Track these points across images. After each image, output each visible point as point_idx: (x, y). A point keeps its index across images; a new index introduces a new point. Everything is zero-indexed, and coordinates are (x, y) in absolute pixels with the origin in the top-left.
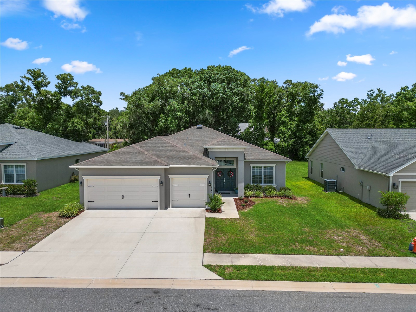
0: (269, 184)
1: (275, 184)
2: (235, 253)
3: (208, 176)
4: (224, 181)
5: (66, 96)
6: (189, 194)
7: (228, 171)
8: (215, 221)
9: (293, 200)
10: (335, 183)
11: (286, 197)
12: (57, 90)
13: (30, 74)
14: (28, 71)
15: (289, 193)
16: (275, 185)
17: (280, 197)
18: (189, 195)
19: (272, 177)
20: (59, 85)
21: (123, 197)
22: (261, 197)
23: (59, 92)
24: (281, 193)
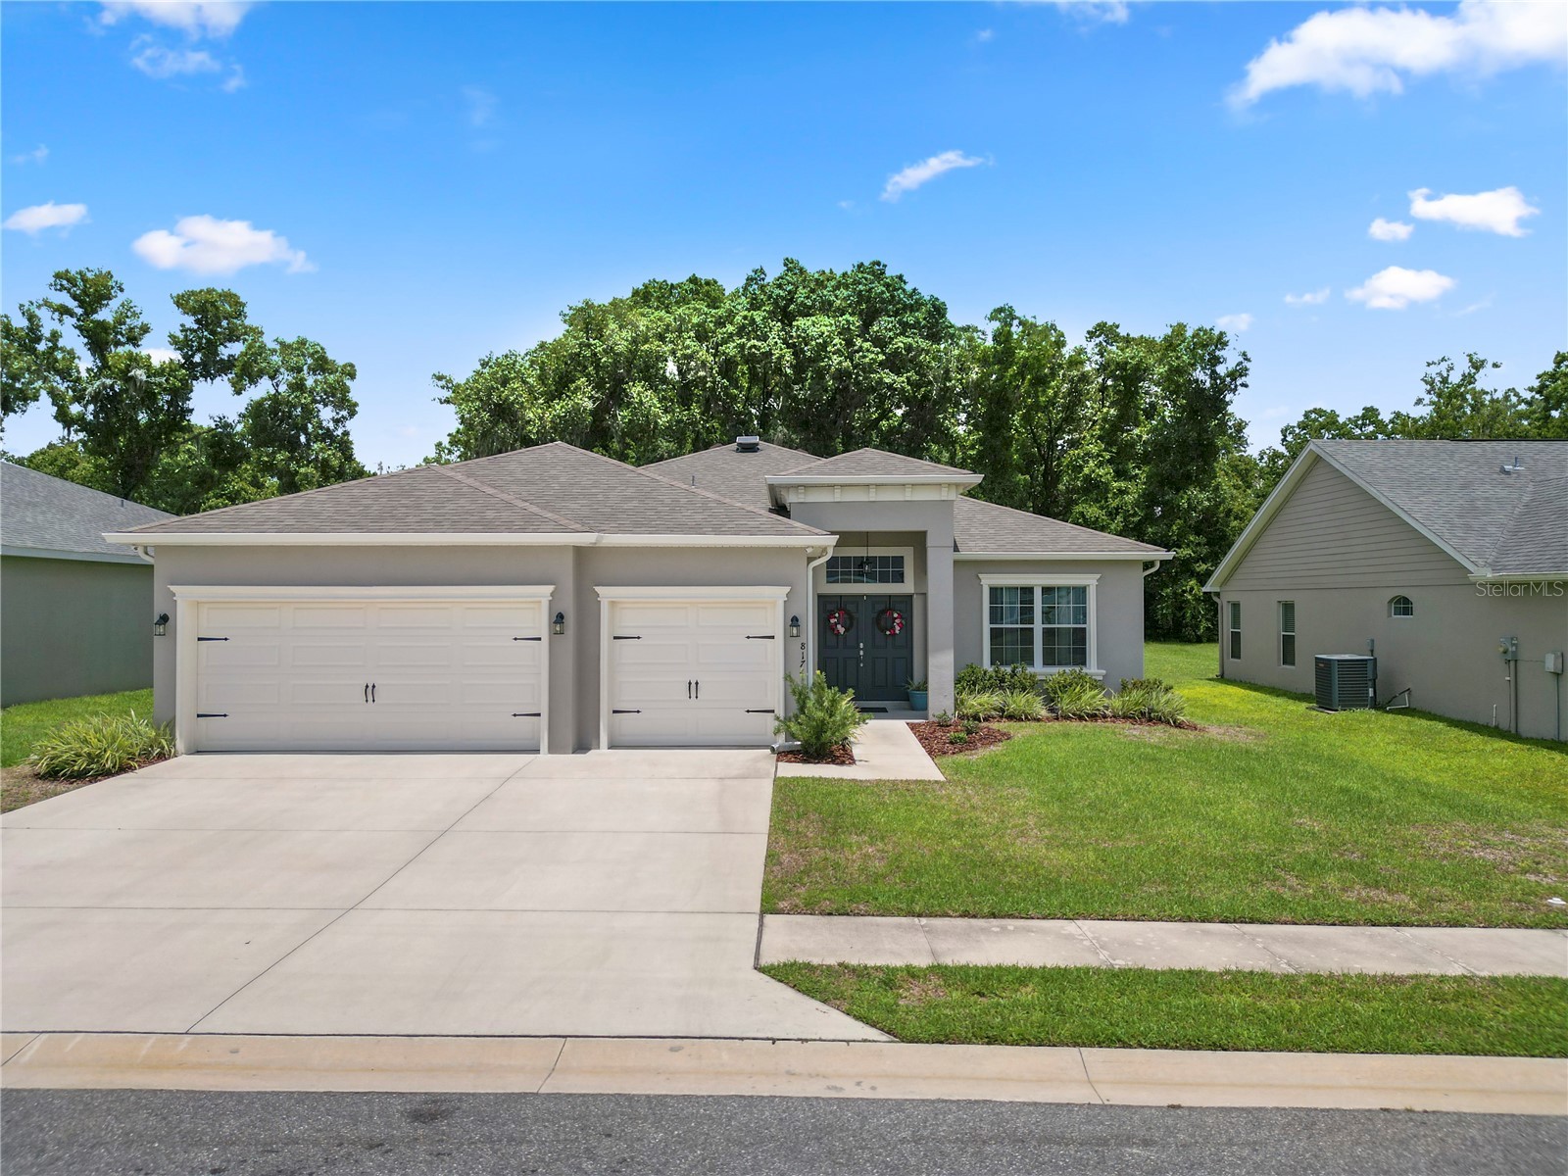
0: (1068, 669)
1: (1098, 668)
2: (946, 915)
3: (788, 589)
4: (862, 653)
5: (212, 380)
6: (697, 683)
7: (879, 607)
8: (824, 789)
9: (1190, 732)
10: (1370, 666)
11: (1150, 717)
12: (177, 356)
13: (69, 292)
14: (58, 276)
15: (1167, 702)
16: (1097, 671)
17: (1126, 717)
18: (693, 685)
19: (1080, 636)
20: (186, 336)
21: (370, 691)
22: (1039, 720)
23: (183, 361)
24: (1129, 701)
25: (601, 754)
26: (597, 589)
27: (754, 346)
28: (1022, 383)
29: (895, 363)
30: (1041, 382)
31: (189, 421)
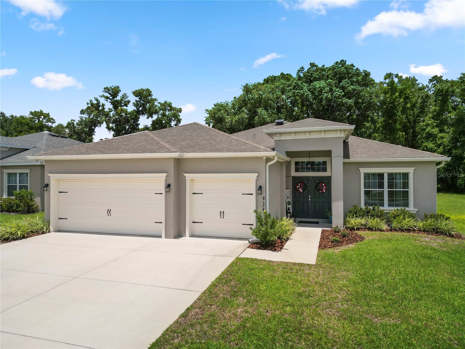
0: (399, 208)
1: (414, 208)
3: (257, 174)
4: (310, 199)
5: (144, 115)
6: (223, 212)
7: (317, 181)
9: (457, 240)
11: (437, 231)
12: (135, 108)
13: (108, 93)
14: (105, 88)
15: (446, 225)
17: (425, 231)
19: (406, 194)
20: (137, 103)
21: (109, 211)
22: (381, 231)
23: (137, 110)
24: (426, 224)
25: (186, 240)
26: (185, 175)
27: (298, 92)
31: (138, 127)
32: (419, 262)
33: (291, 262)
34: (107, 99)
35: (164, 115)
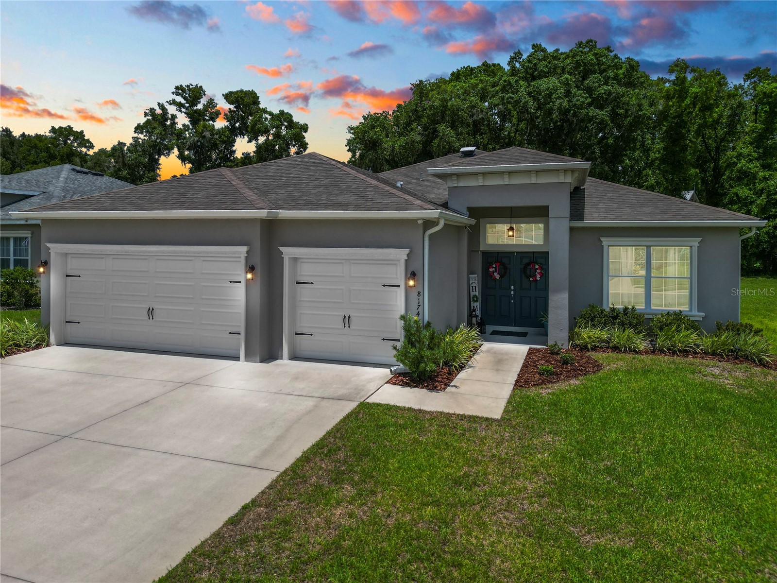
0: (672, 311)
1: (698, 312)
3: (407, 251)
4: (512, 293)
5: (244, 136)
6: (349, 317)
7: (526, 261)
9: (772, 372)
11: (737, 356)
12: (228, 125)
13: (182, 96)
14: (177, 88)
15: (753, 345)
16: (697, 313)
17: (714, 354)
20: (231, 115)
21: (151, 312)
22: (636, 352)
23: (230, 127)
24: (718, 341)
25: (285, 364)
26: (281, 249)
27: (510, 97)
28: (694, 110)
29: (598, 102)
30: (707, 108)
31: (233, 156)
32: (692, 418)
33: (457, 412)
34: (180, 107)
35: (277, 136)
